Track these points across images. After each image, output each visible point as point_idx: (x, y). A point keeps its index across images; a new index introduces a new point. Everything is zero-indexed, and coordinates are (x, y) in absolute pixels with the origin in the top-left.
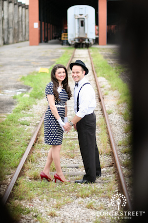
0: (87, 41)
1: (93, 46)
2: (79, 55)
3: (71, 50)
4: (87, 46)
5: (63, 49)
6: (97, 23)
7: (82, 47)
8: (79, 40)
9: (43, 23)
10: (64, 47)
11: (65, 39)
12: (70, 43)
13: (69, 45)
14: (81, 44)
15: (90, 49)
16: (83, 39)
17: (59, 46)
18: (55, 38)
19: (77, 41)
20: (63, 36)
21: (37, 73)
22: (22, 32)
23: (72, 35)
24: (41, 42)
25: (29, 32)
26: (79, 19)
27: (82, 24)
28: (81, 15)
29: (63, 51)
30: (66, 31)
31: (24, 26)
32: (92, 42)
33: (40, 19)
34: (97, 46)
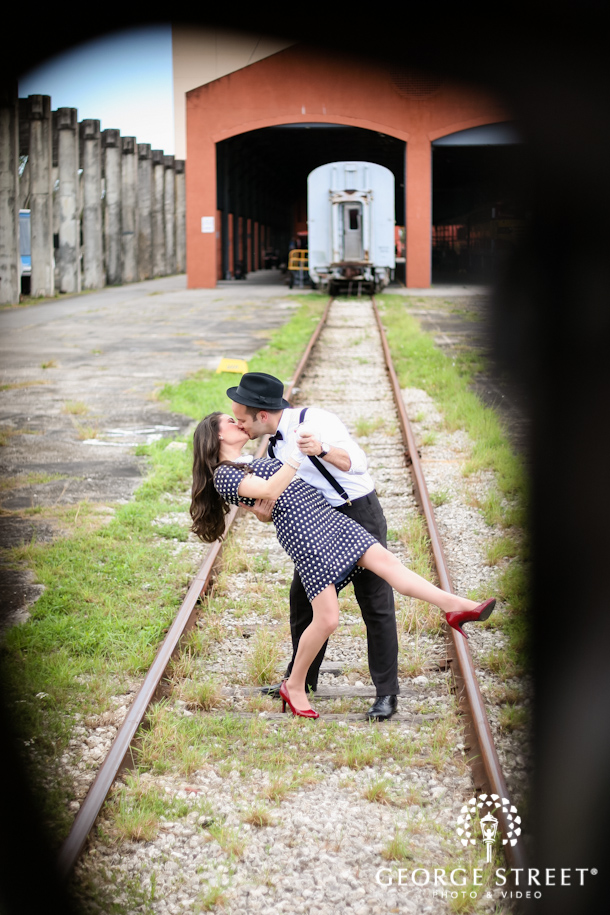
0: (368, 276)
1: (387, 291)
2: (344, 318)
3: (320, 303)
4: (370, 290)
5: (295, 298)
6: (400, 219)
7: (354, 294)
8: (343, 273)
9: (230, 217)
10: (295, 292)
11: (302, 268)
12: (316, 279)
13: (314, 286)
14: (350, 283)
15: (379, 301)
16: (357, 269)
17: (283, 291)
18: (268, 265)
19: (337, 276)
20: (293, 259)
21: (211, 374)
22: (164, 245)
23: (323, 257)
24: (222, 276)
25: (185, 246)
26: (342, 204)
27: (354, 220)
28: (350, 192)
29: (294, 305)
30: (304, 244)
31: (169, 227)
32: (384, 277)
33: (220, 207)
34: (402, 291)
